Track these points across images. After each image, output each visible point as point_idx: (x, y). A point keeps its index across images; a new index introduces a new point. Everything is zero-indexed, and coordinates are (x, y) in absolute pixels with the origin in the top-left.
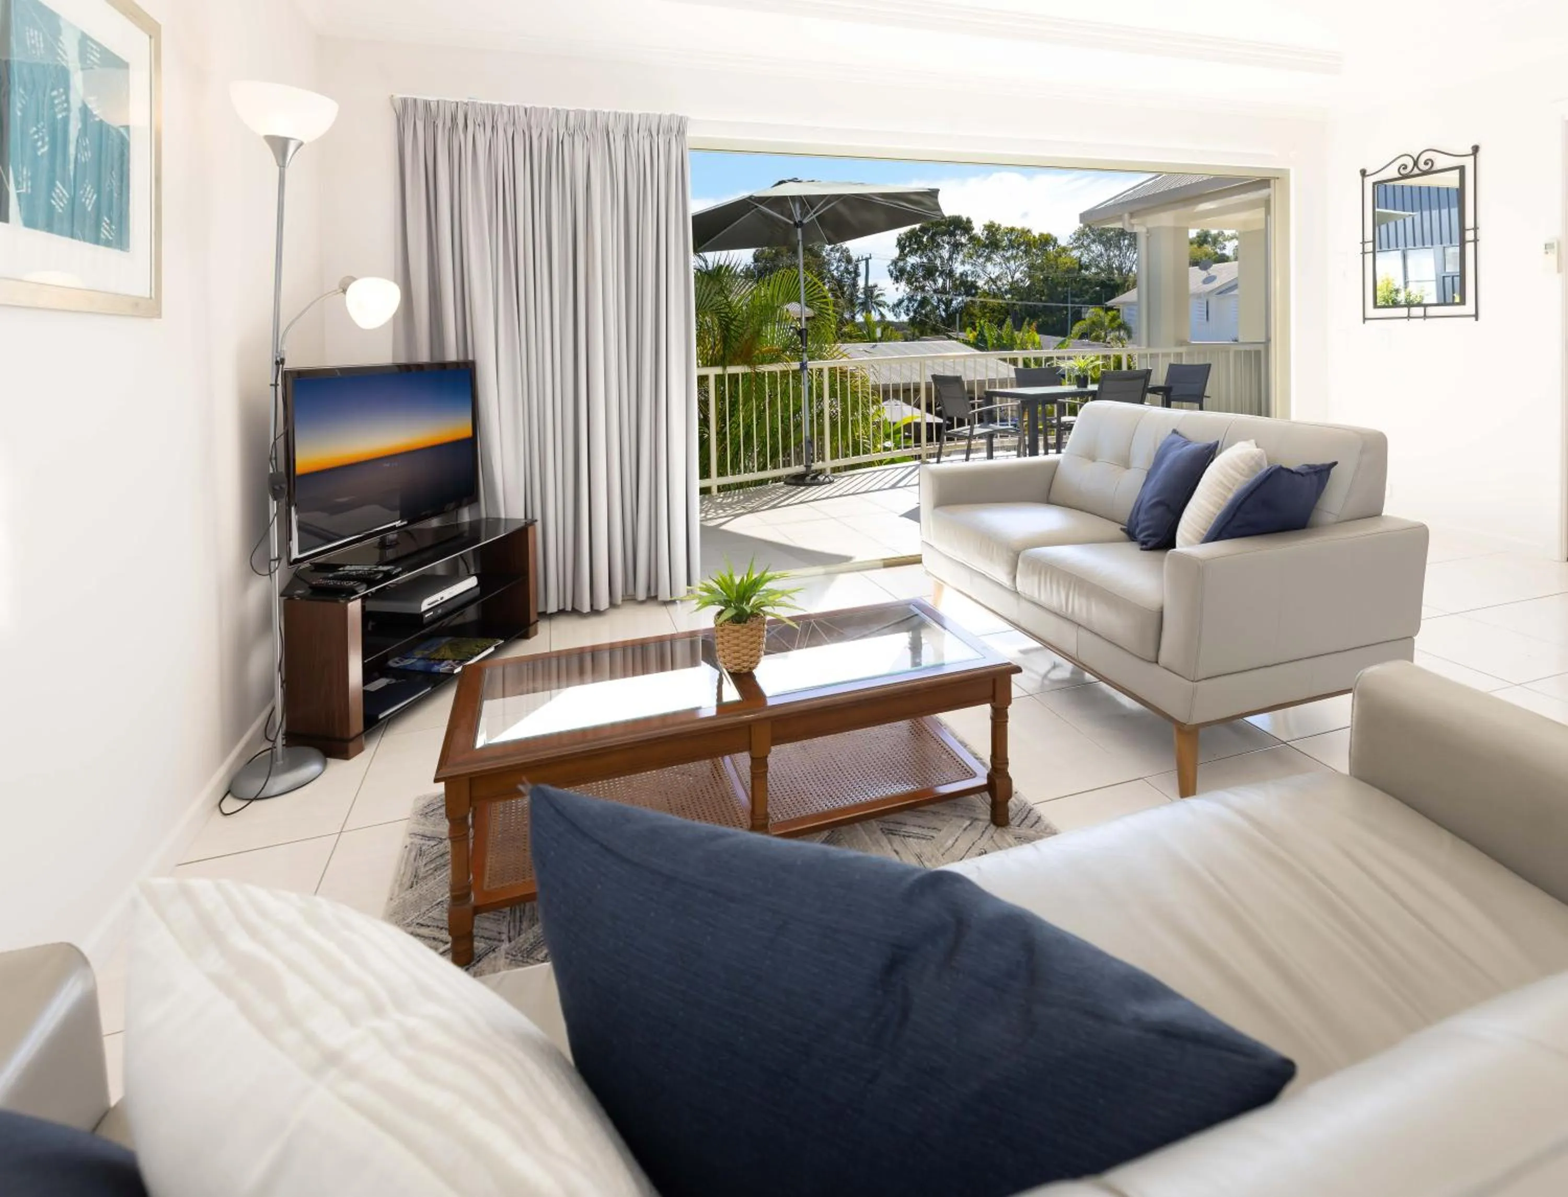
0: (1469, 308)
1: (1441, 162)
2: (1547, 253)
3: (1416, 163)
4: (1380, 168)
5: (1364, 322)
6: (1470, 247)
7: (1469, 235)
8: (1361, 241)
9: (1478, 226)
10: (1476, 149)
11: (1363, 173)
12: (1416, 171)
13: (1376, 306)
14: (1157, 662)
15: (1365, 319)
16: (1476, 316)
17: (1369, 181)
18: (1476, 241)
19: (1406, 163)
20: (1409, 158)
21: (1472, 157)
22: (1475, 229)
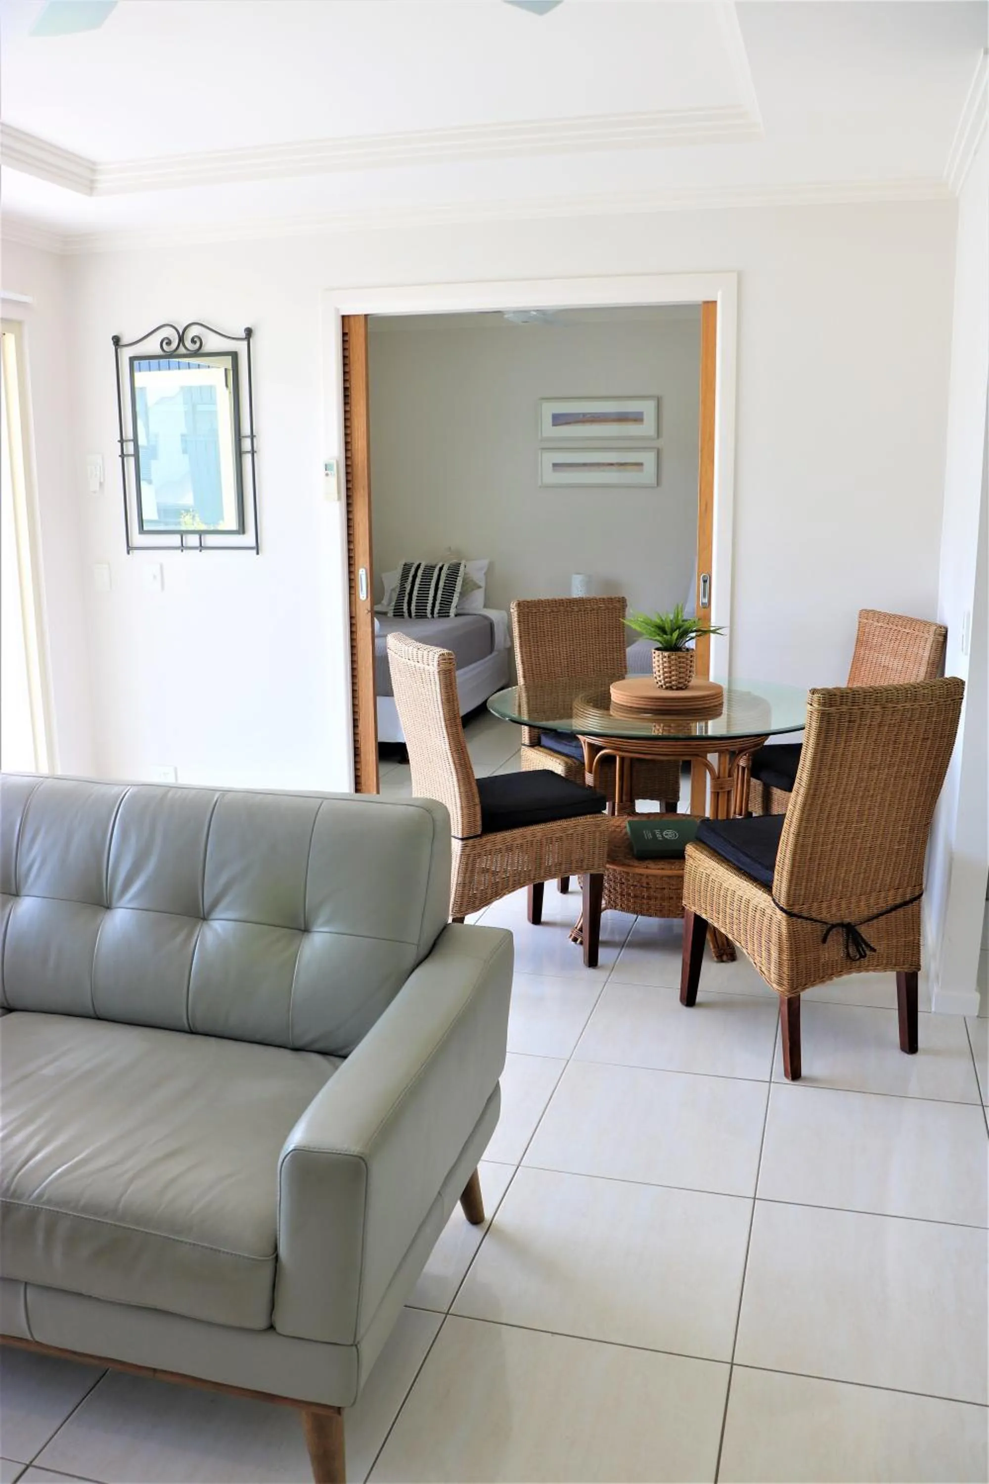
0: (249, 539)
1: (212, 343)
2: (327, 475)
3: (181, 339)
4: (140, 337)
5: (128, 553)
6: (247, 459)
7: (246, 445)
8: (119, 439)
9: (254, 433)
10: (249, 332)
11: (117, 341)
12: (182, 350)
13: (142, 531)
14: (271, 1327)
15: (129, 549)
16: (257, 549)
17: (126, 353)
18: (253, 452)
19: (172, 339)
20: (171, 329)
21: (245, 343)
22: (252, 437)
